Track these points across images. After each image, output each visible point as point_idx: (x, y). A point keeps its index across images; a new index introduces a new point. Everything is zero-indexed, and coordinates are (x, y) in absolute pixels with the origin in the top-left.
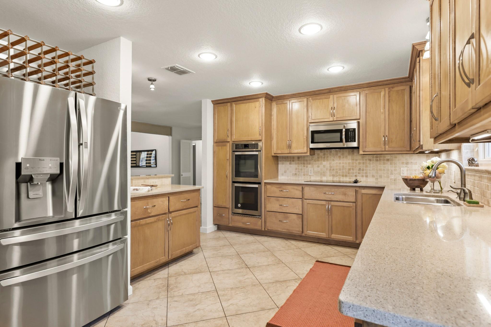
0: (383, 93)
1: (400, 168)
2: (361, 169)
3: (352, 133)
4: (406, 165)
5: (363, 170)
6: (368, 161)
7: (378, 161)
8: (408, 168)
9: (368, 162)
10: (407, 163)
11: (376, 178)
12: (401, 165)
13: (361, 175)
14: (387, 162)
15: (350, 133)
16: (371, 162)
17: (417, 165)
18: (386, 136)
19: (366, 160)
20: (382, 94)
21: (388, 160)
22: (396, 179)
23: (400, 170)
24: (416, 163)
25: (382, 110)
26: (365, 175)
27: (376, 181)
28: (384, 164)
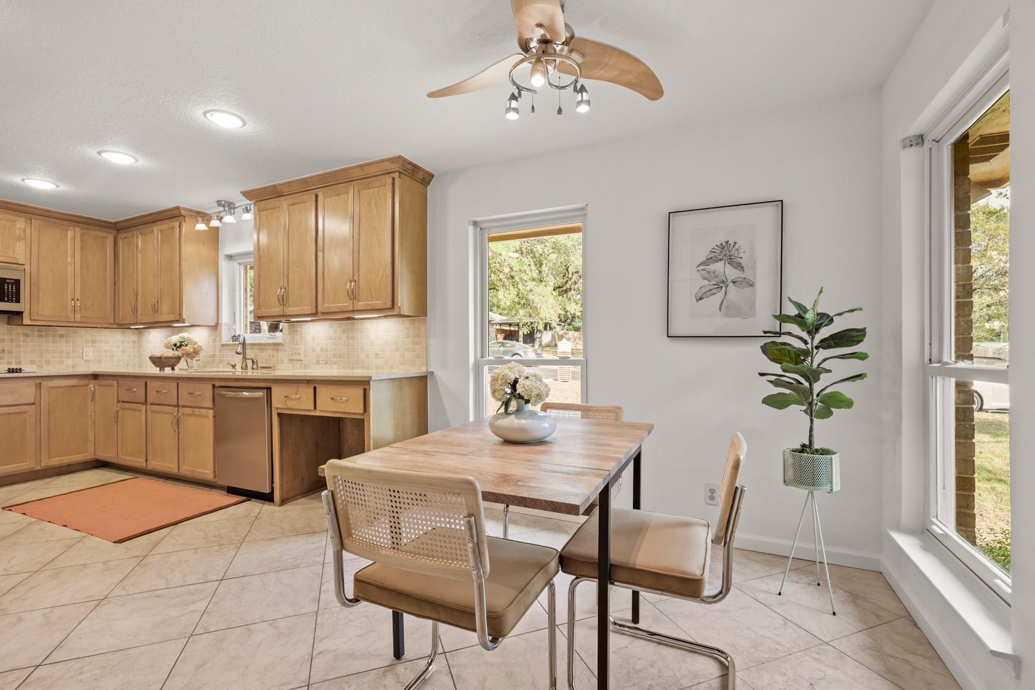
0: (72, 234)
1: (81, 349)
2: (6, 350)
3: (12, 287)
4: (92, 344)
5: (10, 352)
6: (22, 336)
7: (43, 337)
8: (95, 348)
9: (22, 338)
10: (94, 341)
11: (38, 366)
12: (84, 344)
13: (6, 361)
14: (60, 339)
15: (8, 287)
16: (29, 339)
17: (108, 343)
18: (76, 300)
19: (18, 334)
20: (70, 234)
21: (61, 336)
22: (75, 365)
23: (82, 351)
24: (107, 342)
25: (69, 260)
26: (15, 361)
27: (38, 369)
28: (54, 342)
